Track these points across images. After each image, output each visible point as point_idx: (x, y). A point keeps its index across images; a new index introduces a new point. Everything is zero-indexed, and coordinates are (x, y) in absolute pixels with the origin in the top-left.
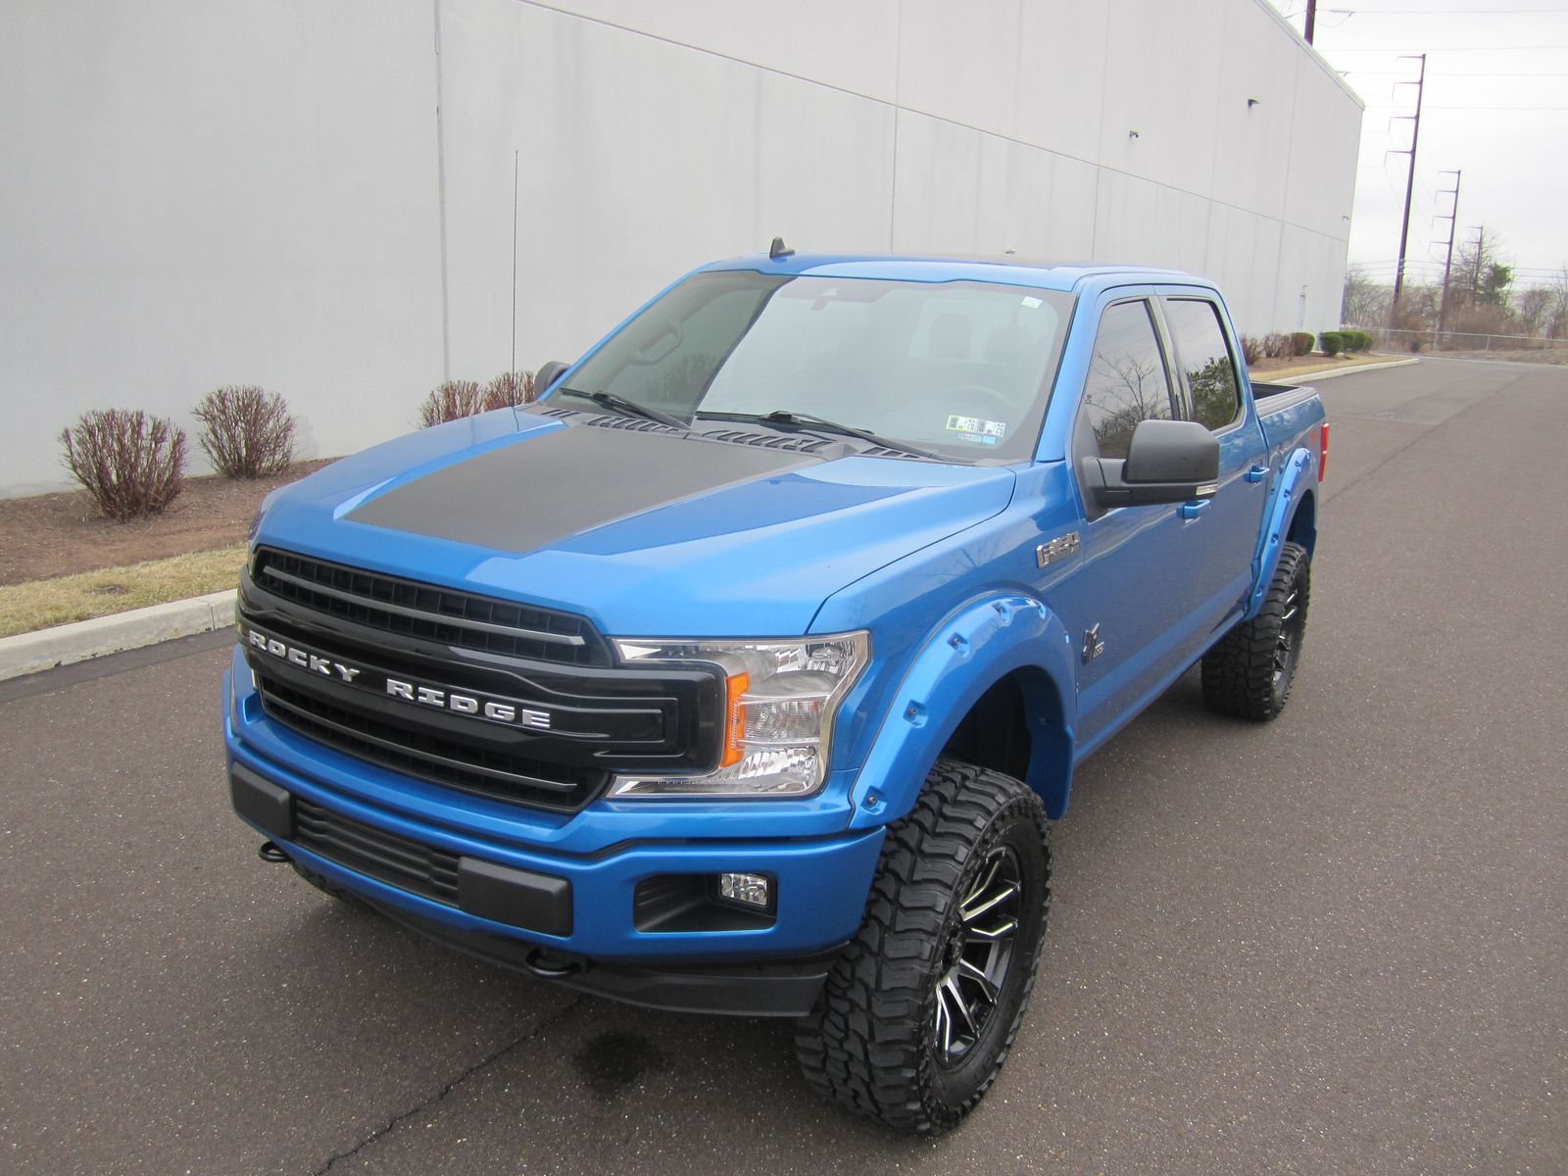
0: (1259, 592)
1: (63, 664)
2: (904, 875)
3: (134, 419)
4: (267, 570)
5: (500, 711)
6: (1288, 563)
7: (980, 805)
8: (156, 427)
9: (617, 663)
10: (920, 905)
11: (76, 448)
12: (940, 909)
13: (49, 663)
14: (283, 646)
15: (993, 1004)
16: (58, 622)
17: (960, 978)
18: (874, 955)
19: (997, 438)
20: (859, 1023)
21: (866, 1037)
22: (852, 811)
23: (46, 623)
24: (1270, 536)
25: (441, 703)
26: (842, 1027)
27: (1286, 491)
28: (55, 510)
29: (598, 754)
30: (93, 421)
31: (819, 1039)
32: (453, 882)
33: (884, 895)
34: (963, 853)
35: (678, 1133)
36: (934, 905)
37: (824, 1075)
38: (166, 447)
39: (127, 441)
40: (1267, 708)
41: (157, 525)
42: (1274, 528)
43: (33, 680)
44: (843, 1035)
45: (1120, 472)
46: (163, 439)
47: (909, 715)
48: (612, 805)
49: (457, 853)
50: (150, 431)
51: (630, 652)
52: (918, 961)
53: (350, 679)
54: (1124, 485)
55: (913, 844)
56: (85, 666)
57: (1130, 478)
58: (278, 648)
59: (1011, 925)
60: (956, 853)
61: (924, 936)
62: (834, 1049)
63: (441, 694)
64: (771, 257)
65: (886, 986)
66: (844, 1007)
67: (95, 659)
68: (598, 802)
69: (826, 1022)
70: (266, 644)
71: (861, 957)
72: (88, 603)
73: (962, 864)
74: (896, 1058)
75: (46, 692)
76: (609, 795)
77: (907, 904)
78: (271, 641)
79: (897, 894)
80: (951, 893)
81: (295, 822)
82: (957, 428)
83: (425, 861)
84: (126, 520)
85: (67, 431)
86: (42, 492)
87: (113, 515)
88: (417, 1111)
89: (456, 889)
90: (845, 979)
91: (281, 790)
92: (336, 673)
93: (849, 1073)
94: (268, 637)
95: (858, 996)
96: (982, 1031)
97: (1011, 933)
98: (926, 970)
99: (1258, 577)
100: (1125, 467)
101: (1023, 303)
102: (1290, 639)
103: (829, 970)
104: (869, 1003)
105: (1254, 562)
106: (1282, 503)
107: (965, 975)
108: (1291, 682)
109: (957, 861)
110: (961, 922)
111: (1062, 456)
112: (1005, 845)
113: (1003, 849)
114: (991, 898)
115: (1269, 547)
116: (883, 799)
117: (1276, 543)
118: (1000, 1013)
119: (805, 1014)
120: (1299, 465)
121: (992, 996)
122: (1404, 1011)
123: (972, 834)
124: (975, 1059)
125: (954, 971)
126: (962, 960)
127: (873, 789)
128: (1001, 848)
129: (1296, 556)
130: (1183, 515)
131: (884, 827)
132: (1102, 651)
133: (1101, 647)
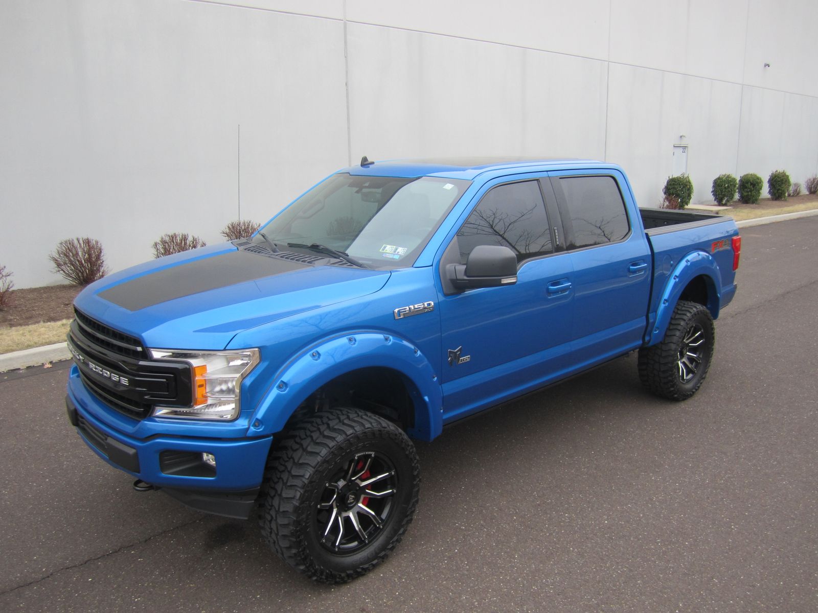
0: (656, 331)
2: (296, 460)
5: (115, 377)
6: (685, 315)
7: (343, 431)
9: (153, 359)
10: (298, 474)
12: (307, 476)
15: (379, 528)
17: (358, 513)
18: (280, 496)
19: (400, 255)
22: (248, 429)
24: (662, 301)
25: (101, 373)
27: (676, 276)
29: (146, 397)
34: (324, 452)
35: (227, 569)
36: (304, 475)
40: (675, 394)
42: (666, 296)
44: (270, 530)
45: (464, 272)
47: (280, 387)
48: (157, 419)
49: (108, 435)
51: (157, 354)
52: (295, 500)
53: (82, 361)
54: (466, 278)
55: (305, 446)
57: (469, 275)
59: (391, 491)
60: (321, 452)
61: (298, 489)
63: (101, 369)
64: (362, 166)
65: (281, 510)
68: (150, 418)
69: (265, 524)
71: (274, 496)
76: (154, 415)
81: (77, 419)
82: (385, 251)
88: (133, 546)
92: (79, 358)
95: (273, 513)
96: (370, 540)
97: (391, 494)
98: (297, 504)
99: (654, 323)
100: (466, 268)
101: (444, 187)
102: (701, 356)
103: (255, 500)
104: (276, 517)
105: (650, 315)
106: (672, 282)
107: (362, 512)
108: (702, 381)
109: (321, 456)
110: (359, 486)
111: (431, 264)
112: (372, 451)
113: (372, 453)
114: (375, 476)
115: (662, 306)
116: (263, 425)
117: (667, 304)
118: (385, 533)
119: (246, 518)
120: (689, 261)
121: (379, 524)
122: (628, 559)
123: (332, 444)
124: (363, 552)
125: (356, 509)
126: (360, 505)
127: (257, 419)
128: (370, 453)
129: (692, 311)
130: (548, 290)
131: (272, 437)
132: (468, 360)
133: (466, 358)
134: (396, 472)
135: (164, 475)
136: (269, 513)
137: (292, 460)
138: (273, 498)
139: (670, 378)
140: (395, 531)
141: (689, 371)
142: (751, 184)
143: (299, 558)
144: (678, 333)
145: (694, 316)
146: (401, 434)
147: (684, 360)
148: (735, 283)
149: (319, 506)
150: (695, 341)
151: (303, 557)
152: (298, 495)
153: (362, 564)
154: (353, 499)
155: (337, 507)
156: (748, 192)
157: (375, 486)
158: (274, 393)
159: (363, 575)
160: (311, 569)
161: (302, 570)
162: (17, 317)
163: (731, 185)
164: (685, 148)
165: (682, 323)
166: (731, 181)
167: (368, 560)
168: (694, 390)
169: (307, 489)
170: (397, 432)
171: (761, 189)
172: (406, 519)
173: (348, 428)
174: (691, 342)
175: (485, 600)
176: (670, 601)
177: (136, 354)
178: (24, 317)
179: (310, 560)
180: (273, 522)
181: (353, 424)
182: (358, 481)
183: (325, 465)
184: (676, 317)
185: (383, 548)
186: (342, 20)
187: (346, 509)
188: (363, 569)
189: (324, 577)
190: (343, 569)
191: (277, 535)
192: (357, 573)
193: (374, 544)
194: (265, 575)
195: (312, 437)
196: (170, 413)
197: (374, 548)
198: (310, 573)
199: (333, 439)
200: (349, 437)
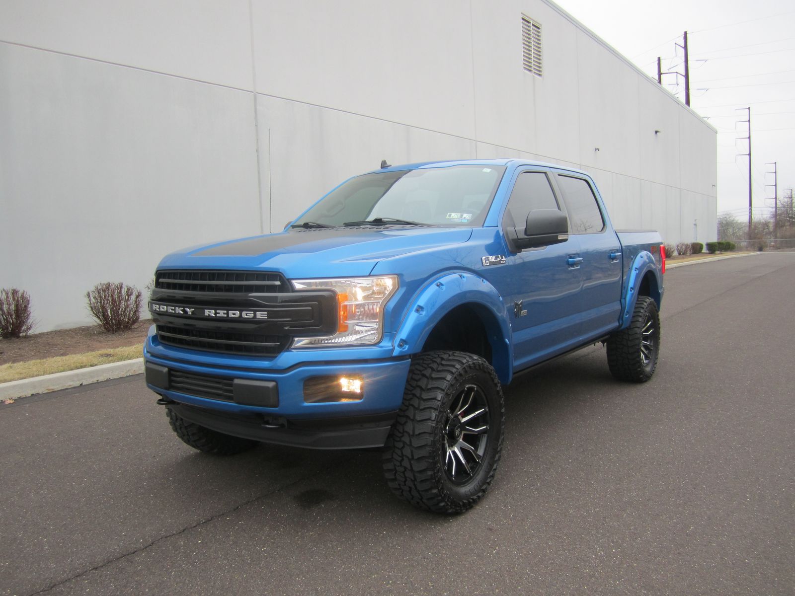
0: (627, 315)
1: (83, 384)
2: (424, 387)
3: (119, 286)
4: (161, 280)
5: (248, 315)
6: (643, 304)
7: (459, 360)
8: (128, 289)
9: (293, 290)
11: (93, 300)
12: (439, 399)
13: (77, 384)
14: (165, 307)
15: (478, 462)
16: (82, 367)
17: (461, 448)
18: (413, 420)
19: (468, 220)
20: (407, 451)
21: (410, 457)
22: (394, 349)
23: (76, 367)
24: (629, 289)
25: (226, 315)
26: (401, 455)
27: (636, 268)
28: (83, 331)
29: (286, 328)
30: (100, 287)
31: (392, 463)
32: (231, 391)
33: (416, 396)
34: (449, 377)
35: (336, 519)
36: (436, 397)
37: (397, 482)
38: (133, 298)
39: (115, 296)
40: (642, 374)
41: (127, 334)
42: (631, 284)
43: (70, 390)
44: (401, 459)
45: (524, 231)
46: (131, 295)
47: (417, 311)
48: (293, 350)
49: (231, 378)
50: (126, 290)
51: (298, 285)
52: (431, 421)
53: (191, 313)
54: (526, 237)
55: (428, 375)
56: (93, 385)
57: (528, 233)
58: (164, 308)
59: (485, 427)
60: (446, 377)
61: (433, 410)
62: (399, 466)
63: (226, 312)
64: (381, 168)
66: (400, 445)
67: (98, 382)
68: (289, 349)
69: (394, 454)
70: (159, 309)
71: (406, 422)
72: (95, 361)
73: (449, 381)
74: (423, 465)
75: (75, 393)
76: (293, 347)
77: (425, 398)
78: (162, 306)
79: (421, 395)
80: (445, 393)
81: (170, 381)
82: (451, 217)
83: (220, 386)
84: (114, 332)
85: (89, 293)
86: (78, 326)
87: (108, 330)
88: (223, 514)
89: (232, 394)
90: (400, 433)
91: (164, 368)
92: (185, 312)
93: (406, 477)
94: (159, 305)
95: (406, 439)
96: (474, 473)
97: (484, 432)
98: (434, 425)
99: (625, 308)
100: (526, 229)
101: (483, 171)
102: (652, 344)
103: (391, 426)
104: (410, 441)
105: (622, 300)
106: (633, 274)
107: (463, 446)
108: (655, 366)
109: (447, 380)
110: (461, 422)
111: (496, 225)
112: (475, 384)
113: (475, 386)
114: (475, 412)
115: (629, 293)
116: (407, 344)
117: (632, 292)
118: (483, 468)
119: (383, 445)
120: (642, 258)
121: (478, 458)
122: (684, 475)
123: (453, 370)
124: (471, 484)
125: (458, 444)
126: (461, 440)
127: (401, 339)
128: (473, 386)
129: (647, 301)
130: (568, 263)
131: (410, 360)
132: (526, 314)
133: (525, 311)
134: (489, 408)
135: (306, 404)
136: (400, 441)
137: (418, 388)
138: (404, 425)
140: (490, 467)
141: (647, 357)
143: (434, 481)
144: (640, 319)
145: (648, 305)
150: (647, 330)
151: (437, 479)
152: (434, 415)
153: (472, 494)
154: (459, 433)
155: (447, 440)
157: (473, 423)
158: (413, 316)
159: (471, 507)
161: (435, 493)
165: (642, 311)
167: (476, 492)
169: (440, 410)
172: (497, 456)
173: (462, 359)
174: (645, 331)
175: (591, 511)
177: (272, 289)
180: (406, 448)
181: (463, 356)
182: (461, 417)
183: (451, 389)
184: (638, 306)
185: (484, 481)
186: (253, 92)
187: (453, 444)
188: (473, 499)
193: (477, 478)
195: (431, 367)
196: (311, 343)
197: (478, 481)
198: (440, 498)
199: (453, 366)
200: (465, 366)
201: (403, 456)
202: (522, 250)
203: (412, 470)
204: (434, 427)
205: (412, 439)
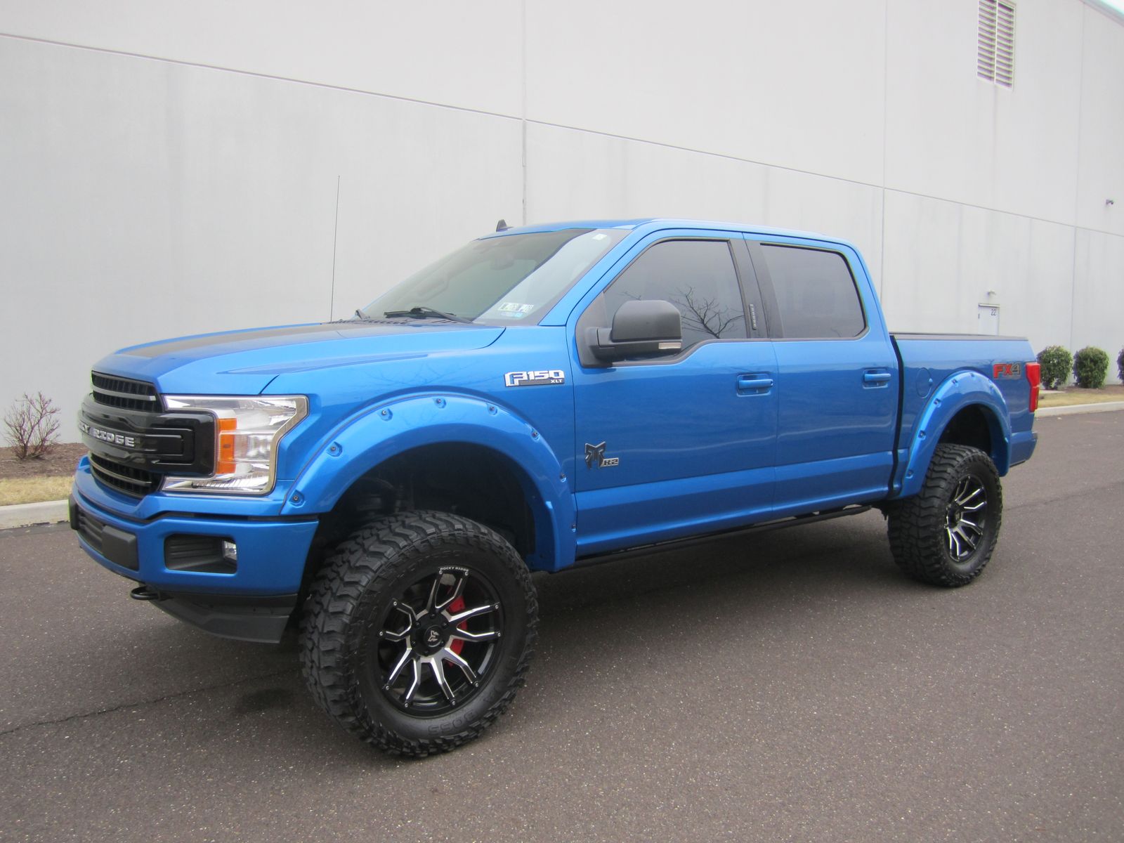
0: (909, 475)
5: (119, 439)
6: (955, 459)
7: (419, 527)
9: (168, 410)
10: (352, 580)
12: (364, 584)
15: (473, 686)
17: (443, 660)
18: (325, 611)
19: (524, 314)
22: (285, 504)
24: (918, 433)
25: (105, 438)
27: (937, 400)
29: (154, 462)
34: (391, 552)
35: (257, 736)
36: (360, 581)
42: (923, 426)
45: (609, 335)
48: (167, 494)
49: (104, 524)
51: (172, 403)
52: (345, 615)
59: (493, 633)
60: (385, 552)
61: (351, 600)
63: (106, 433)
68: (159, 491)
73: (388, 559)
76: (164, 489)
77: (348, 580)
80: (375, 576)
81: (77, 520)
82: (504, 309)
88: (135, 705)
95: (315, 637)
96: (458, 701)
97: (494, 639)
98: (347, 621)
99: (906, 463)
100: (612, 332)
101: (594, 238)
102: (982, 525)
103: (290, 615)
104: (319, 642)
105: (900, 451)
106: (931, 408)
107: (449, 658)
108: (986, 563)
109: (386, 557)
110: (446, 621)
111: (564, 324)
112: (467, 567)
113: (465, 570)
114: (471, 609)
115: (917, 441)
116: (304, 499)
117: (924, 437)
118: (482, 694)
119: (277, 642)
120: (956, 382)
121: (474, 680)
122: (840, 756)
123: (402, 543)
124: (448, 717)
125: (440, 654)
126: (448, 649)
127: (296, 491)
128: (462, 569)
129: (964, 455)
130: (738, 384)
131: (317, 522)
132: (616, 464)
133: (611, 461)
134: (502, 605)
135: (168, 571)
136: (310, 639)
137: (347, 564)
138: (316, 616)
139: (934, 549)
140: (498, 694)
141: (965, 546)
142: (1092, 361)
143: (347, 704)
144: (943, 484)
145: (968, 462)
146: (508, 547)
147: (957, 529)
148: (1034, 431)
149: (381, 634)
150: (973, 502)
151: (352, 703)
152: (349, 608)
153: (443, 733)
154: (437, 637)
155: (412, 646)
156: (1087, 372)
157: (472, 624)
158: (324, 456)
159: (445, 752)
160: (365, 725)
161: (351, 723)
162: (60, 469)
163: (1062, 360)
164: (995, 308)
165: (949, 470)
166: (1062, 355)
167: (456, 730)
168: (972, 574)
169: (363, 601)
170: (502, 545)
171: (1106, 367)
172: (514, 679)
173: (428, 525)
174: (968, 504)
175: (616, 790)
176: (894, 805)
177: (147, 406)
178: (69, 468)
179: (364, 709)
180: (315, 650)
181: (438, 522)
182: (445, 613)
183: (391, 571)
184: (942, 462)
185: (479, 716)
186: (521, 119)
187: (426, 651)
188: (444, 740)
189: (383, 741)
190: (414, 735)
191: (319, 668)
192: (438, 747)
193: (465, 708)
194: (307, 745)
195: (378, 535)
196: (192, 486)
197: (465, 713)
198: (363, 730)
199: (406, 537)
200: (429, 538)
201: (313, 662)
202: (613, 363)
203: (321, 684)
204: (346, 624)
205: (320, 639)
